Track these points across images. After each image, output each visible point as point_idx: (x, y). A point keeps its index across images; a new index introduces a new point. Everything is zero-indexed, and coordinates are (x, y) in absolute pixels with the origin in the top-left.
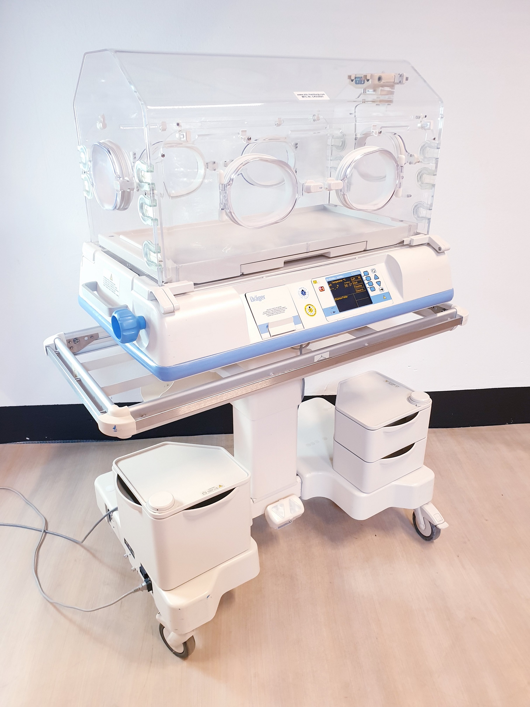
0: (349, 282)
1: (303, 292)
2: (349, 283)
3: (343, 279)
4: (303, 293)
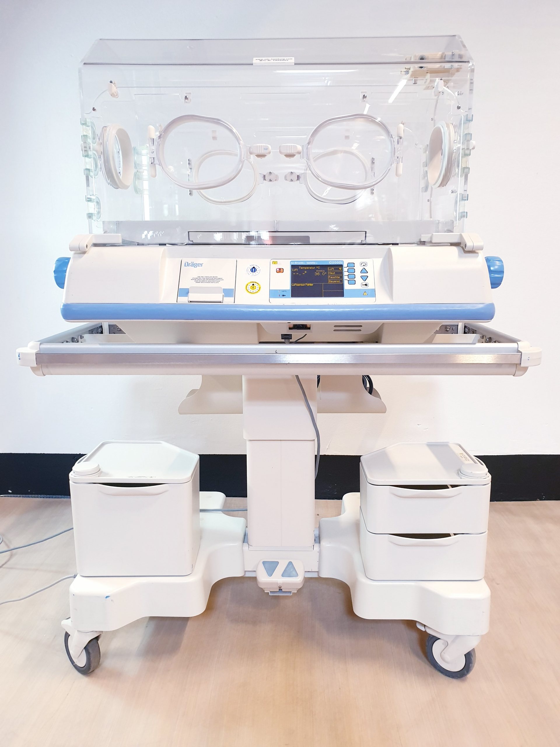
0: (324, 271)
1: (254, 269)
3: (317, 267)
4: (253, 270)
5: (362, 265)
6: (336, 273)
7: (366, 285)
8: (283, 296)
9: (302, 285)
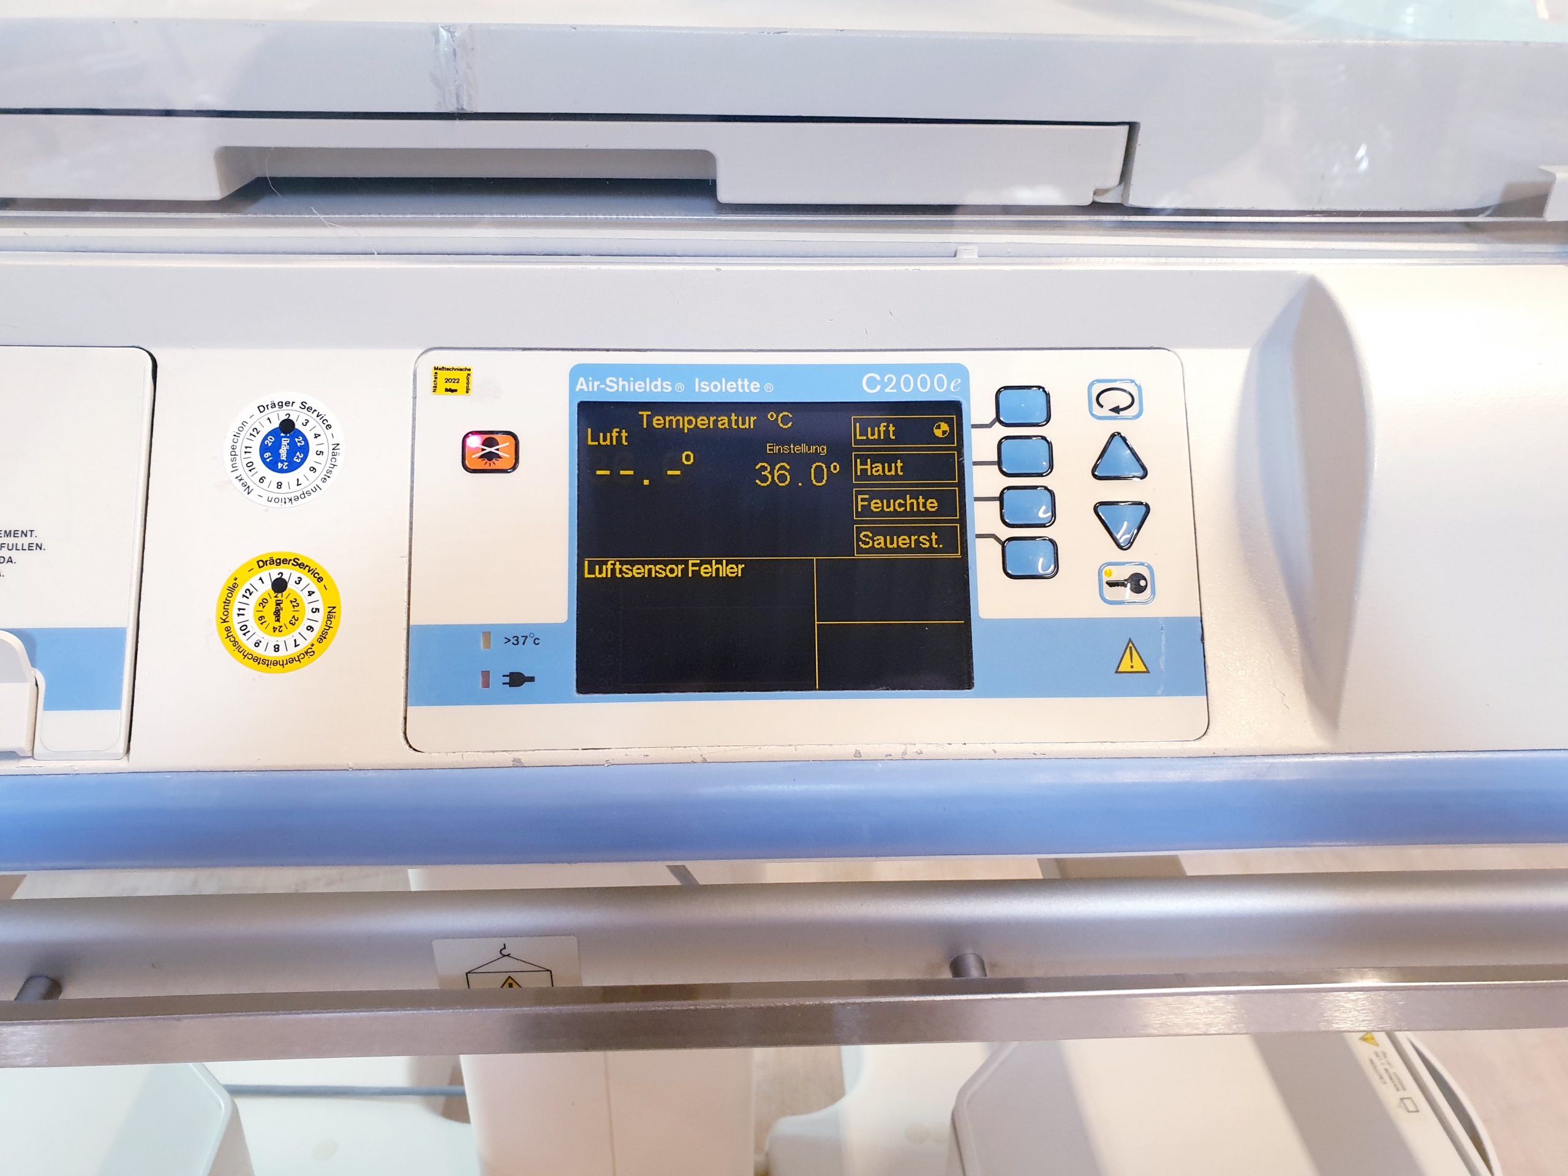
0: (823, 450)
1: (285, 442)
2: (816, 457)
3: (771, 416)
4: (283, 452)
5: (1105, 412)
6: (915, 468)
7: (1137, 583)
8: (516, 680)
9: (660, 571)
